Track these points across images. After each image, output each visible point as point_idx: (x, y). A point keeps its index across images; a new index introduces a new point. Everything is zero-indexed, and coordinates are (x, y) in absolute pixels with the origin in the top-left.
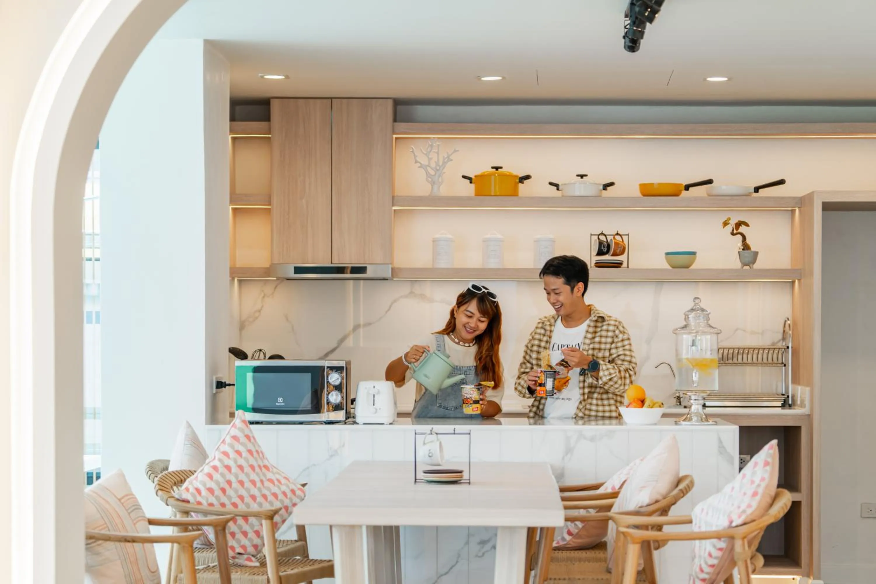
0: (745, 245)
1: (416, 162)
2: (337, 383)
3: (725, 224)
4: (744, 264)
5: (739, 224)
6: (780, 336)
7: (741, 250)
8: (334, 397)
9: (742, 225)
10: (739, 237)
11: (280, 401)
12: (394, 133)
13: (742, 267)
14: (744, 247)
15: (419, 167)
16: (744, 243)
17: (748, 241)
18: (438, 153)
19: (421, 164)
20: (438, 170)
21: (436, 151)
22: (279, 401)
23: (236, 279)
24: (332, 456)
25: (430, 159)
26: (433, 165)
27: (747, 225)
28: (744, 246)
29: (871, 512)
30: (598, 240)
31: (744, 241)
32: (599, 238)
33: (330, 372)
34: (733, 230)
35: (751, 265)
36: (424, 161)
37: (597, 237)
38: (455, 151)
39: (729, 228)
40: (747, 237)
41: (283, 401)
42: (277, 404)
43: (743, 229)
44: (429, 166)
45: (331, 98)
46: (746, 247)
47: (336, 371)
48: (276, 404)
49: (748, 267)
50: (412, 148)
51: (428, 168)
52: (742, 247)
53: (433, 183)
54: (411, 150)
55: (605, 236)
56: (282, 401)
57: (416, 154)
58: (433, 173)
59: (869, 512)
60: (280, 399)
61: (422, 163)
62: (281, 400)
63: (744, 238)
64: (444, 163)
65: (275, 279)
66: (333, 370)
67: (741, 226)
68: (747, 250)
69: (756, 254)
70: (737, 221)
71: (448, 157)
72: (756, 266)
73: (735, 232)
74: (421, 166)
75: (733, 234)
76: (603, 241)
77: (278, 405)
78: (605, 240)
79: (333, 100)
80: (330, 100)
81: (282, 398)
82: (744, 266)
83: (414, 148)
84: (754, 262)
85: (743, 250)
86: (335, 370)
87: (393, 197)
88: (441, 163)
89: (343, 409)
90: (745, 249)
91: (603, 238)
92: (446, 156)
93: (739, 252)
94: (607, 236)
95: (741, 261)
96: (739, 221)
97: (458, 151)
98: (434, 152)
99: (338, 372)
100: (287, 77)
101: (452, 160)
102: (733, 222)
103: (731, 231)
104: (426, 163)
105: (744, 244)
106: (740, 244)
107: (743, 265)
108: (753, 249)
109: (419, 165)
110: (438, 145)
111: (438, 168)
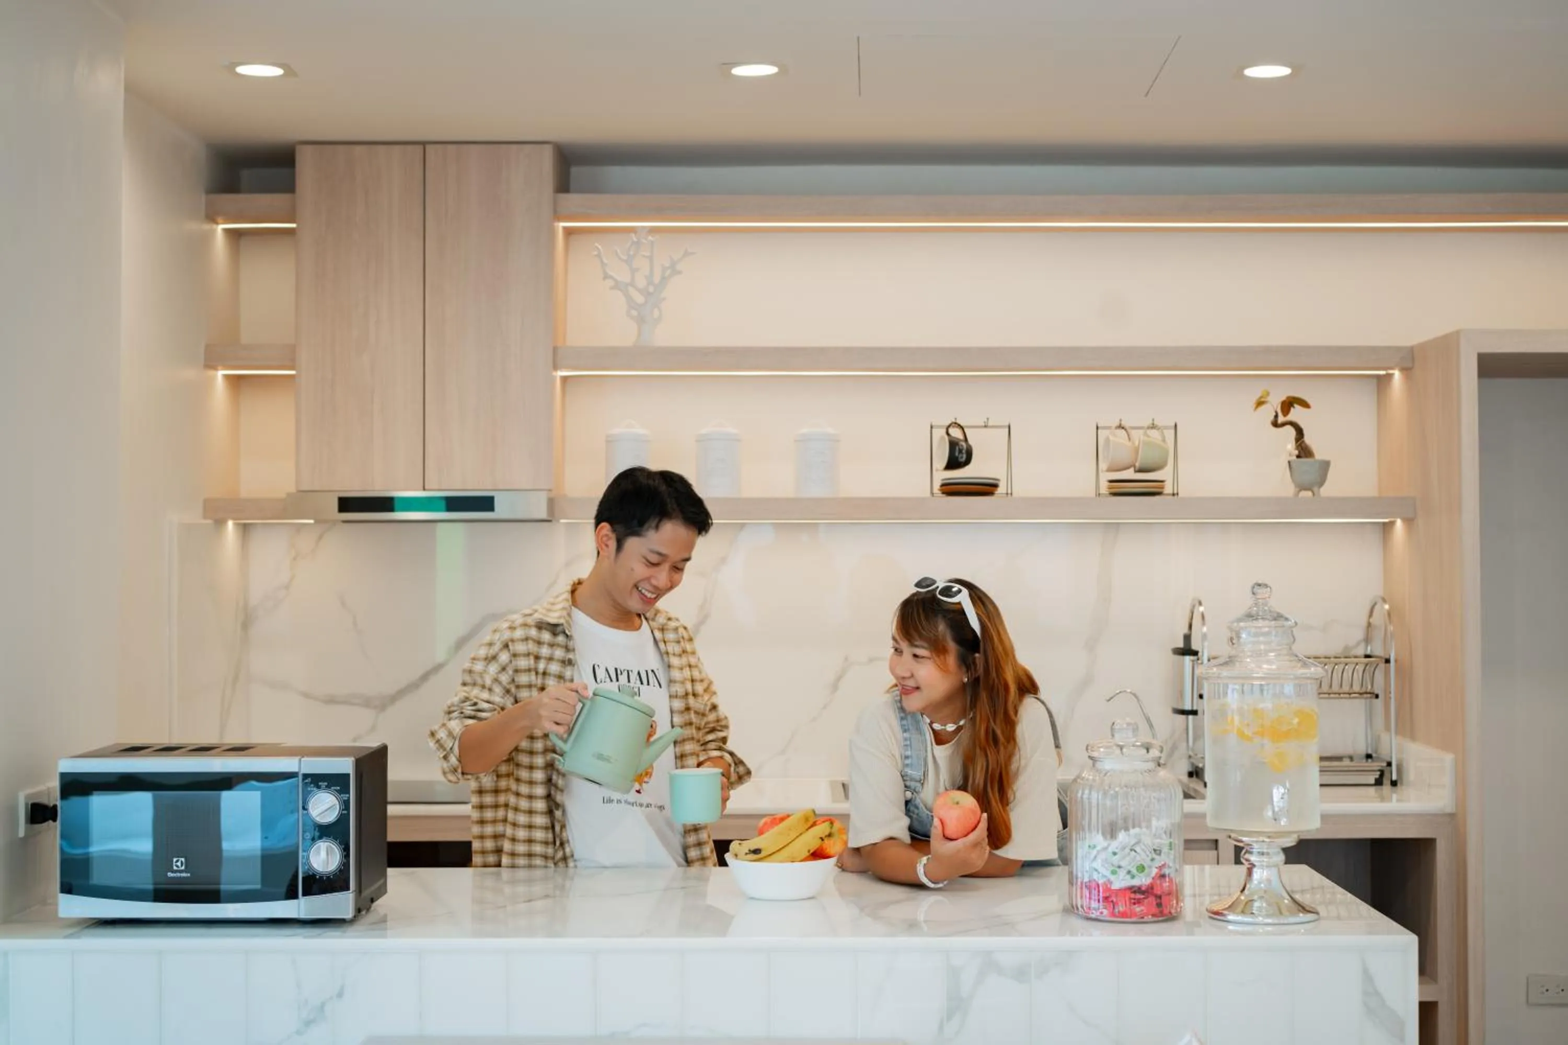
0: (1302, 449)
1: (606, 277)
2: (331, 817)
3: (1260, 403)
4: (1302, 487)
5: (1288, 405)
6: (1360, 634)
7: (1295, 458)
8: (323, 854)
9: (1295, 405)
10: (1290, 432)
11: (177, 866)
12: (558, 217)
13: (1297, 494)
14: (1299, 452)
15: (612, 288)
16: (1299, 443)
17: (1307, 439)
18: (651, 258)
19: (615, 280)
20: (649, 294)
21: (648, 254)
22: (175, 868)
23: (230, 524)
24: (308, 1023)
25: (634, 271)
26: (641, 282)
27: (1305, 404)
28: (1300, 448)
29: (1546, 993)
30: (946, 437)
31: (1300, 439)
32: (948, 434)
33: (312, 788)
34: (1276, 416)
35: (1315, 489)
36: (623, 276)
37: (944, 431)
38: (687, 254)
39: (1268, 413)
40: (1305, 432)
41: (186, 867)
42: (170, 874)
43: (1296, 414)
44: (632, 284)
45: (424, 144)
46: (1304, 451)
47: (328, 787)
48: (167, 875)
49: (1309, 494)
50: (598, 248)
51: (631, 289)
52: (1296, 452)
53: (641, 321)
54: (596, 253)
55: (962, 428)
56: (183, 868)
57: (605, 261)
58: (640, 299)
59: (1543, 993)
60: (177, 861)
61: (619, 279)
62: (182, 865)
63: (1300, 432)
64: (664, 280)
65: (312, 521)
66: (320, 784)
67: (1294, 407)
68: (1306, 456)
69: (1325, 465)
70: (1284, 398)
71: (673, 265)
72: (1326, 491)
73: (1281, 419)
74: (617, 286)
75: (1275, 424)
76: (958, 439)
77: (174, 878)
78: (961, 437)
79: (428, 147)
80: (421, 147)
81: (183, 859)
82: (1301, 490)
83: (600, 247)
84: (1321, 483)
85: (1298, 457)
86: (326, 784)
87: (555, 350)
88: (657, 279)
89: (348, 889)
90: (1302, 454)
91: (956, 433)
92: (667, 265)
93: (1289, 462)
94: (966, 430)
95: (1293, 481)
96: (1288, 398)
97: (692, 253)
98: (644, 256)
99: (333, 788)
100: (289, 71)
101: (680, 272)
102: (1275, 401)
103: (1272, 418)
104: (627, 279)
105: (1300, 445)
106: (1291, 446)
107: (1297, 489)
108: (1319, 455)
109: (610, 283)
110: (652, 242)
111: (651, 289)
